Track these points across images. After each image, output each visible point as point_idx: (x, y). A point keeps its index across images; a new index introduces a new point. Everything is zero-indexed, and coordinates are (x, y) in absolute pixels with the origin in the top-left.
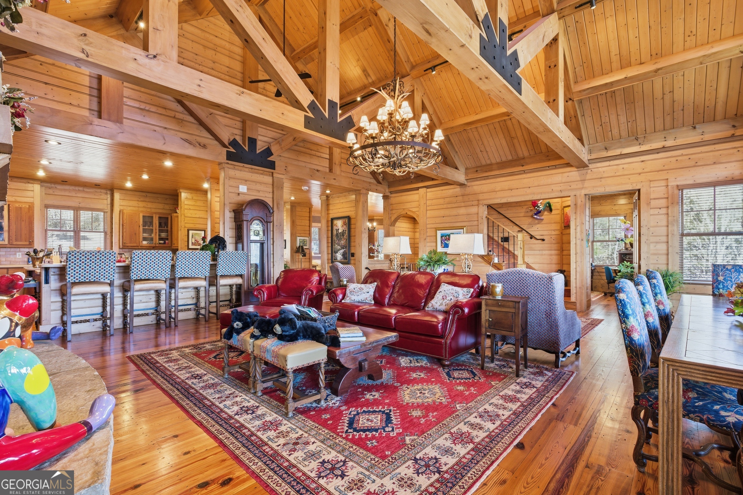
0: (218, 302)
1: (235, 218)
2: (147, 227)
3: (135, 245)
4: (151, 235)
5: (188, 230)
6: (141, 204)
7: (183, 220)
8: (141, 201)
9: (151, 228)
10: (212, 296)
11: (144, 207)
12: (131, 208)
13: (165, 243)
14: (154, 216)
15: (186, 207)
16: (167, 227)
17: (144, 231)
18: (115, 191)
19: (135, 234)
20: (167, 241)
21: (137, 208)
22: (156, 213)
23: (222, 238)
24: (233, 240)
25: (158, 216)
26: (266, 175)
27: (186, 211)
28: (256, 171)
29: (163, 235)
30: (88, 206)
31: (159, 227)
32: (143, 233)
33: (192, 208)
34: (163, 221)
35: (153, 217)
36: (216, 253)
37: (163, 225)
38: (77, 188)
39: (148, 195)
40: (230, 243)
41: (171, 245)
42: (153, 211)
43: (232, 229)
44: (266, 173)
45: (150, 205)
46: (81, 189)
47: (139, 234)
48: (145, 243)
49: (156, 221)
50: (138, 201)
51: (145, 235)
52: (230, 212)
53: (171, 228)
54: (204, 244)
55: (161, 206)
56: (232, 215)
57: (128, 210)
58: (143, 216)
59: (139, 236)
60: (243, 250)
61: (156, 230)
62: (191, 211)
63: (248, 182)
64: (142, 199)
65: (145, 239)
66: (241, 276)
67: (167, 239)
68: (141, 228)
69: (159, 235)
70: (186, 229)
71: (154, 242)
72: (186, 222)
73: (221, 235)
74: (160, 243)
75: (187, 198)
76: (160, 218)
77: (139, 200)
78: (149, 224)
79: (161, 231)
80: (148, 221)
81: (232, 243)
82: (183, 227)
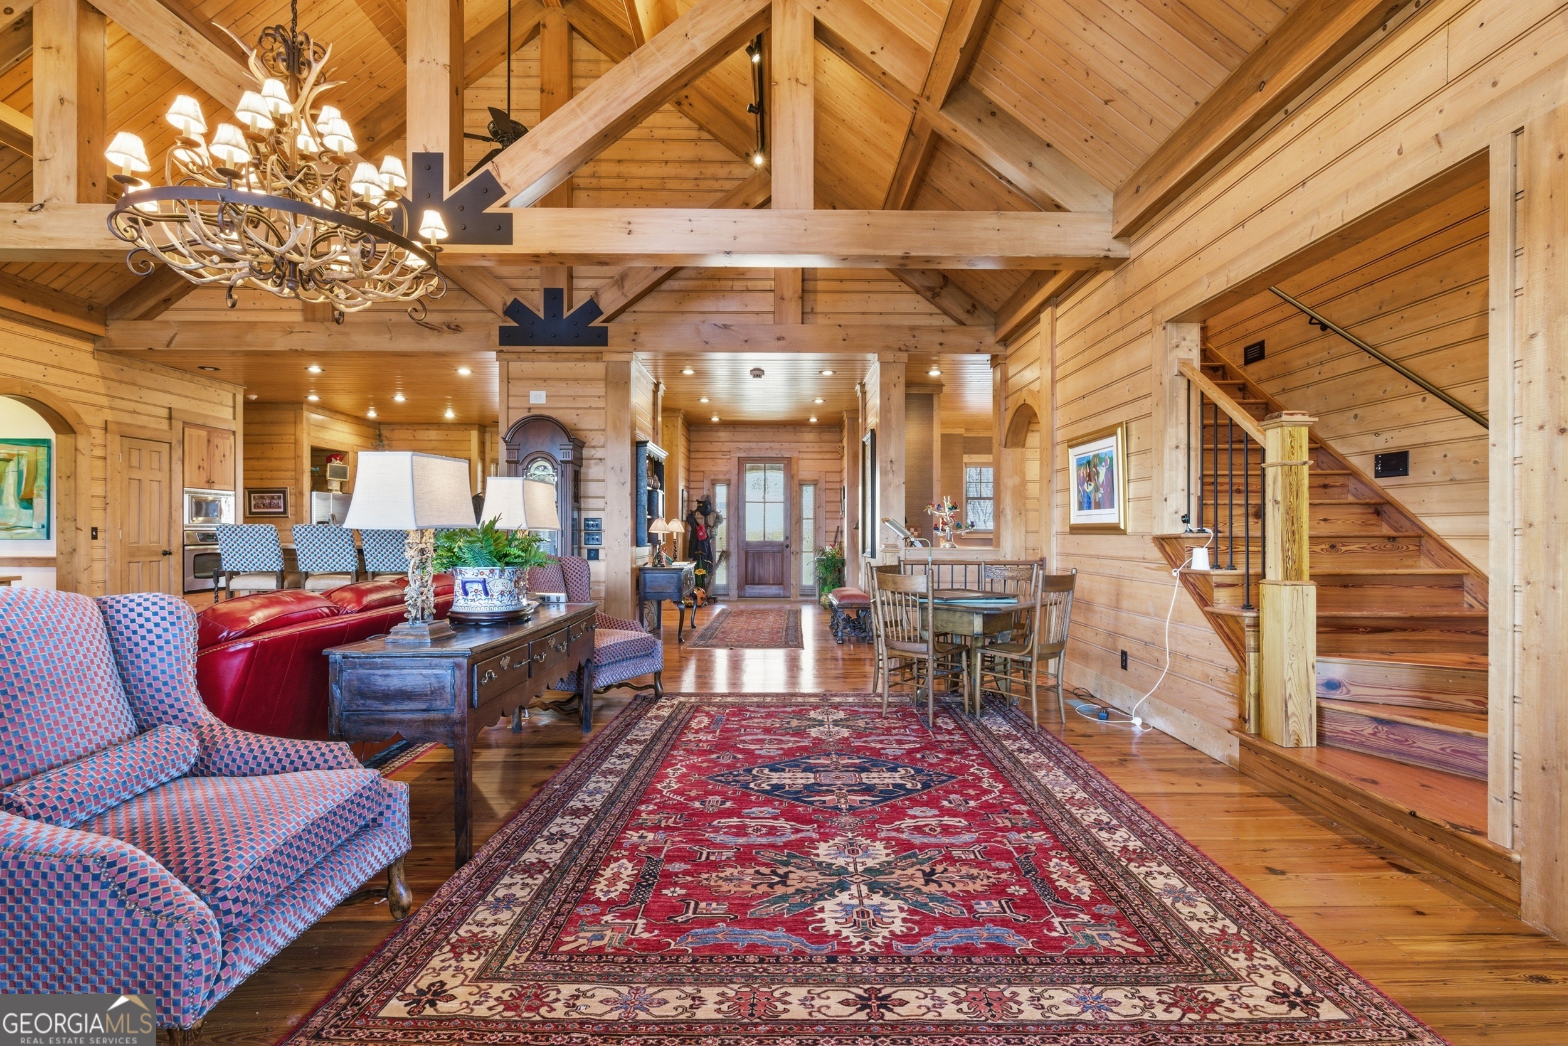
26: (590, 360)
28: (565, 356)
44: (588, 356)
63: (549, 383)
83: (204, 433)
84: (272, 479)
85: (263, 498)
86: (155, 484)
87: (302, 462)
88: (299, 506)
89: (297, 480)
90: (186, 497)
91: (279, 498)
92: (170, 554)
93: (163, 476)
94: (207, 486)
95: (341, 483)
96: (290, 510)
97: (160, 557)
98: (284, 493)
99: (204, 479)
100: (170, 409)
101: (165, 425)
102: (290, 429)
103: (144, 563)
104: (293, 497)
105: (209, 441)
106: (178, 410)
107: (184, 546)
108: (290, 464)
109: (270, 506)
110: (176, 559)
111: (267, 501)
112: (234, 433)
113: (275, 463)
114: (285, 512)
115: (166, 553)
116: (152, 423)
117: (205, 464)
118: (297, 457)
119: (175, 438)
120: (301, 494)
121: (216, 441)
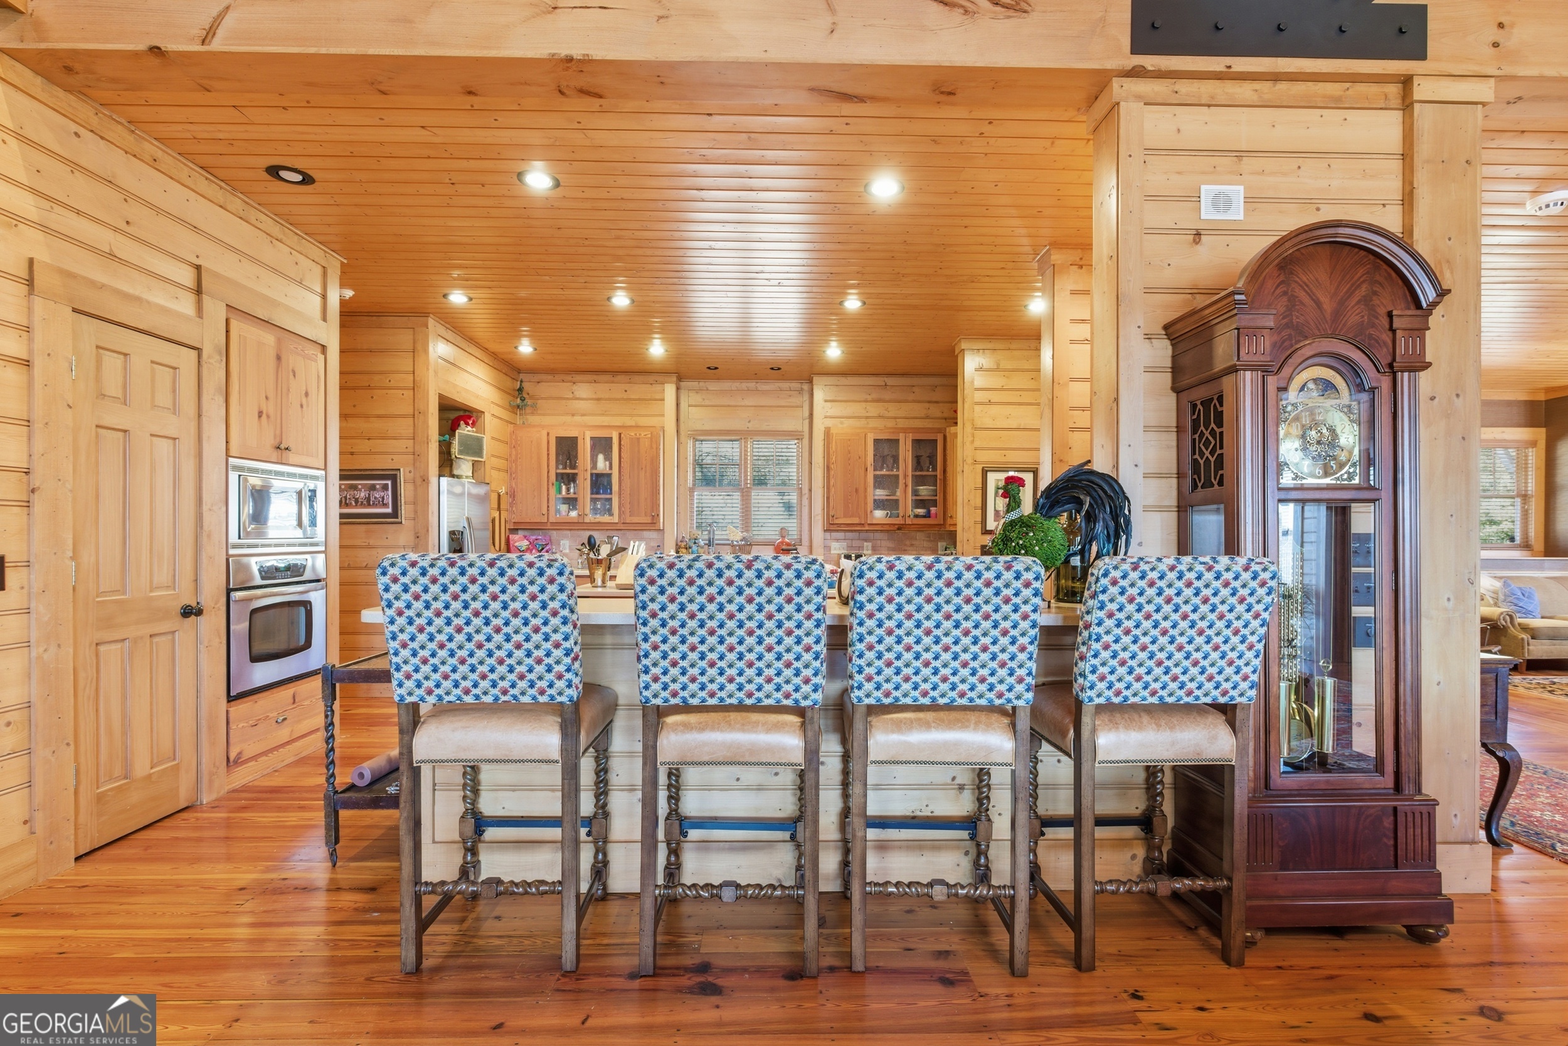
0: (1088, 821)
1: (1176, 370)
2: (884, 472)
3: (856, 521)
4: (894, 494)
5: (985, 472)
6: (874, 409)
7: (968, 439)
8: (874, 401)
9: (895, 472)
10: (1054, 786)
11: (880, 417)
12: (851, 421)
13: (928, 515)
14: (901, 437)
15: (979, 396)
16: (935, 469)
17: (879, 482)
18: (816, 379)
19: (857, 490)
20: (933, 510)
21: (863, 422)
22: (905, 430)
23: (1103, 476)
24: (1167, 492)
25: (911, 437)
26: (1367, 100)
27: (977, 408)
29: (925, 491)
30: (764, 428)
31: (915, 469)
32: (875, 487)
33: (995, 397)
34: (925, 452)
35: (897, 441)
36: (1076, 561)
37: (925, 462)
38: (744, 385)
39: (890, 381)
40: (1147, 509)
41: (945, 519)
42: (902, 424)
43: (1162, 429)
44: (1361, 88)
45: (893, 410)
46: (752, 385)
47: (866, 489)
48: (879, 514)
49: (906, 453)
50: (866, 401)
51: (881, 494)
52: (1149, 337)
53: (945, 471)
54: (1013, 515)
55: (918, 409)
56: (1162, 352)
57: (843, 428)
58: (876, 441)
59: (865, 497)
60: (1232, 546)
61: (905, 476)
62: (994, 410)
63: (1248, 163)
64: (874, 396)
65: (879, 504)
66: (1227, 711)
67: (935, 505)
68: (871, 474)
69: (915, 493)
70: (979, 468)
71: (901, 512)
72: (977, 444)
73: (1100, 465)
74: (916, 516)
75: (980, 369)
76: (917, 442)
77: (869, 398)
78: (890, 460)
79: (919, 480)
80: (886, 450)
81: (1160, 509)
82: (969, 461)
83: (269, 338)
84: (371, 453)
85: (354, 487)
86: (164, 446)
87: (426, 422)
88: (421, 503)
89: (417, 456)
90: (233, 476)
91: (385, 487)
92: (199, 612)
93: (180, 425)
94: (275, 455)
95: (474, 464)
96: (405, 510)
97: (176, 622)
98: (394, 478)
99: (269, 440)
100: (198, 268)
101: (185, 305)
102: (406, 364)
103: (135, 641)
104: (410, 487)
105: (279, 358)
106: (216, 275)
107: (229, 591)
108: (404, 427)
109: (368, 502)
110: (211, 624)
111: (363, 494)
112: (324, 348)
113: (376, 425)
114: (395, 514)
115: (189, 612)
116: (158, 296)
117: (270, 408)
118: (416, 415)
119: (211, 337)
120: (425, 480)
121: (292, 361)
